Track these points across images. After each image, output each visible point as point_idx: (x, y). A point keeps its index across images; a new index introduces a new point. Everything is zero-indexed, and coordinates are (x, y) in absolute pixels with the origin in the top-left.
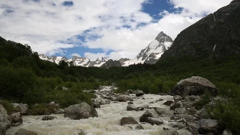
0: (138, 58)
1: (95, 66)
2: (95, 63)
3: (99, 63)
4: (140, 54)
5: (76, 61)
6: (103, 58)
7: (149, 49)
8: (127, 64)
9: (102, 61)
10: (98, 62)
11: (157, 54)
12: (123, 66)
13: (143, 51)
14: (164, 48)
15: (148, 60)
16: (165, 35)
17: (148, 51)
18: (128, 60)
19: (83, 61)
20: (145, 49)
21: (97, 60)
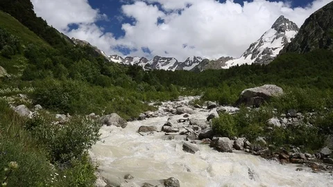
0: (245, 56)
1: (185, 68)
2: (184, 64)
3: (190, 65)
4: (248, 50)
5: (158, 63)
6: (195, 58)
7: (261, 42)
8: (228, 65)
9: (194, 62)
10: (188, 64)
11: (274, 49)
12: (223, 67)
13: (252, 45)
14: (285, 39)
15: (261, 58)
16: (287, 21)
17: (260, 45)
18: (232, 58)
19: (168, 63)
20: (255, 43)
21: (186, 61)
